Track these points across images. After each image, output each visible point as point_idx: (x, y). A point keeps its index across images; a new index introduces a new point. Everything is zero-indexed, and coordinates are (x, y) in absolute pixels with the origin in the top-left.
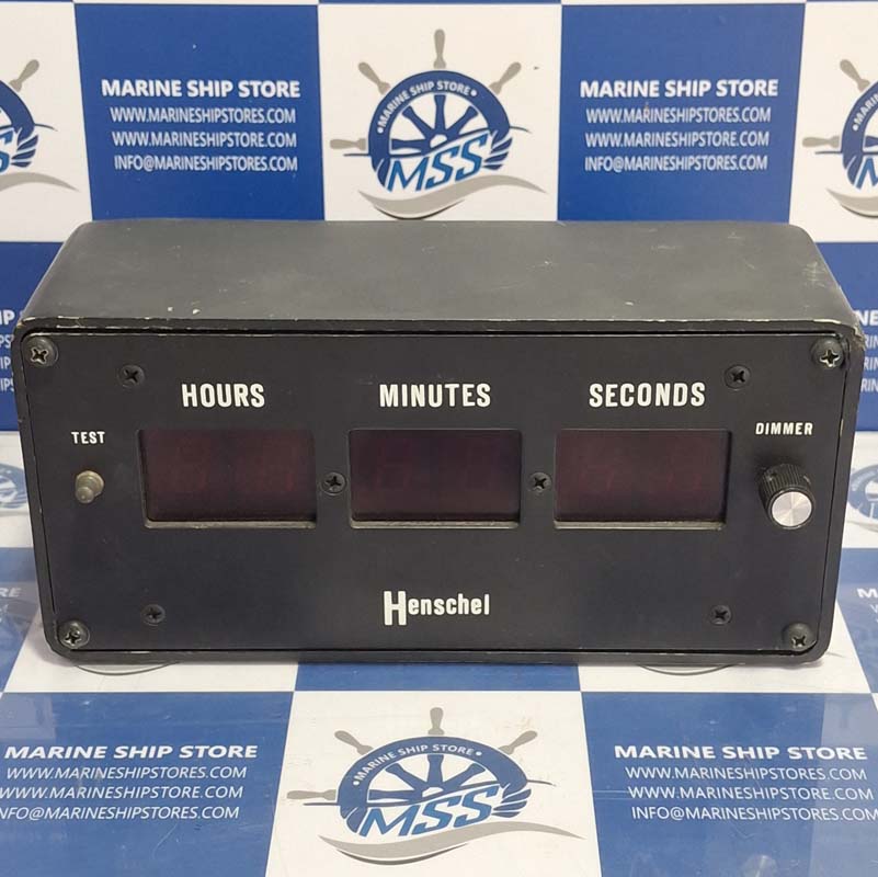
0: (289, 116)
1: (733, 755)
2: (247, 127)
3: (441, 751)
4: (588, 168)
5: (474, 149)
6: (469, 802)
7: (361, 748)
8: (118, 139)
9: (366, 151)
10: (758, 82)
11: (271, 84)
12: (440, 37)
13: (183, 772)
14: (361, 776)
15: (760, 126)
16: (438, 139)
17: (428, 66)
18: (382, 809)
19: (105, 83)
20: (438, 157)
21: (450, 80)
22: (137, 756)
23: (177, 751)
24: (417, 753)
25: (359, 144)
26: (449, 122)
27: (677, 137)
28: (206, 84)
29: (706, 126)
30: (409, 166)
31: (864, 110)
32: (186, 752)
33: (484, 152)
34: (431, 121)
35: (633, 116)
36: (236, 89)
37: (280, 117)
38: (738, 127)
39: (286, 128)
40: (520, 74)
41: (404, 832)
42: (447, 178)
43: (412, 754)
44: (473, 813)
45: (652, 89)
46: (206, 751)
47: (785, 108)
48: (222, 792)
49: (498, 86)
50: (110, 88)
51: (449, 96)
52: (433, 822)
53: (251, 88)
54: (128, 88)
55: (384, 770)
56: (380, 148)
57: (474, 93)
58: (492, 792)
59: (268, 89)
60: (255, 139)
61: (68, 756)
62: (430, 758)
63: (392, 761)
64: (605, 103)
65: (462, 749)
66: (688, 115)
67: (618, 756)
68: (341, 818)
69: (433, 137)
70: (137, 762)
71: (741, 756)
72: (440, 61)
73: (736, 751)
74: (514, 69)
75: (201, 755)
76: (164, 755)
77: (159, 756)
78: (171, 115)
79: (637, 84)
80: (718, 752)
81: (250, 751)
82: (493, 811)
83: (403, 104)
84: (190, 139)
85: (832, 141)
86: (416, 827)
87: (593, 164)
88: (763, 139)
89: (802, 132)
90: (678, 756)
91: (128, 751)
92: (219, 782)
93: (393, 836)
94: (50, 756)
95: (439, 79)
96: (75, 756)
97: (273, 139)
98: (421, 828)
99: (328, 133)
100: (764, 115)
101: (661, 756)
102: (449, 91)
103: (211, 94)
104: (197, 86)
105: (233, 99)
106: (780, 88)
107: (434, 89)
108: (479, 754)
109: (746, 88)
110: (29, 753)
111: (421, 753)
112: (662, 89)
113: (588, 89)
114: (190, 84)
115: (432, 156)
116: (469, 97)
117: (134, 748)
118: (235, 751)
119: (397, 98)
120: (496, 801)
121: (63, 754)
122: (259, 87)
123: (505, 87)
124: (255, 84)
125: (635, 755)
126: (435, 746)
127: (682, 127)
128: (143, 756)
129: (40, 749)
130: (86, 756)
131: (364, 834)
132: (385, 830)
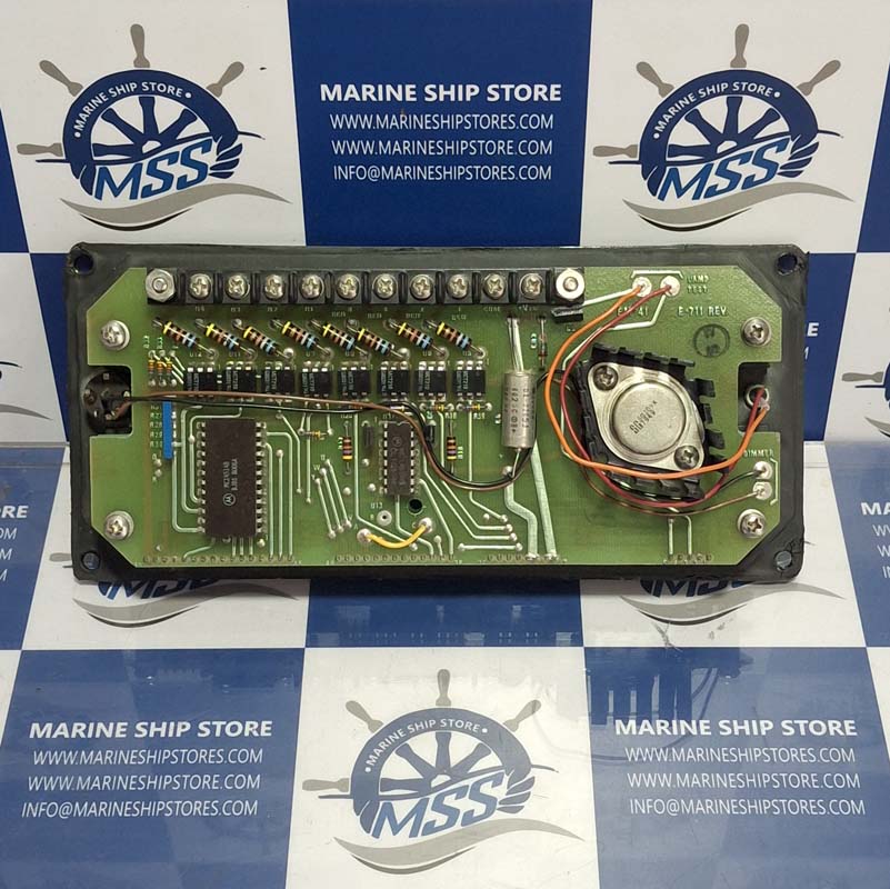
7: (372, 724)
13: (201, 755)
22: (157, 734)
41: (413, 834)
46: (223, 727)
55: (394, 754)
61: (90, 735)
68: (354, 814)
75: (218, 734)
76: (182, 733)
81: (266, 726)
82: (498, 806)
92: (236, 769)
94: (74, 735)
98: (430, 828)
111: (429, 730)
121: (86, 732)
128: (163, 735)
129: (63, 725)
130: (109, 734)
131: (376, 835)
132: (396, 829)
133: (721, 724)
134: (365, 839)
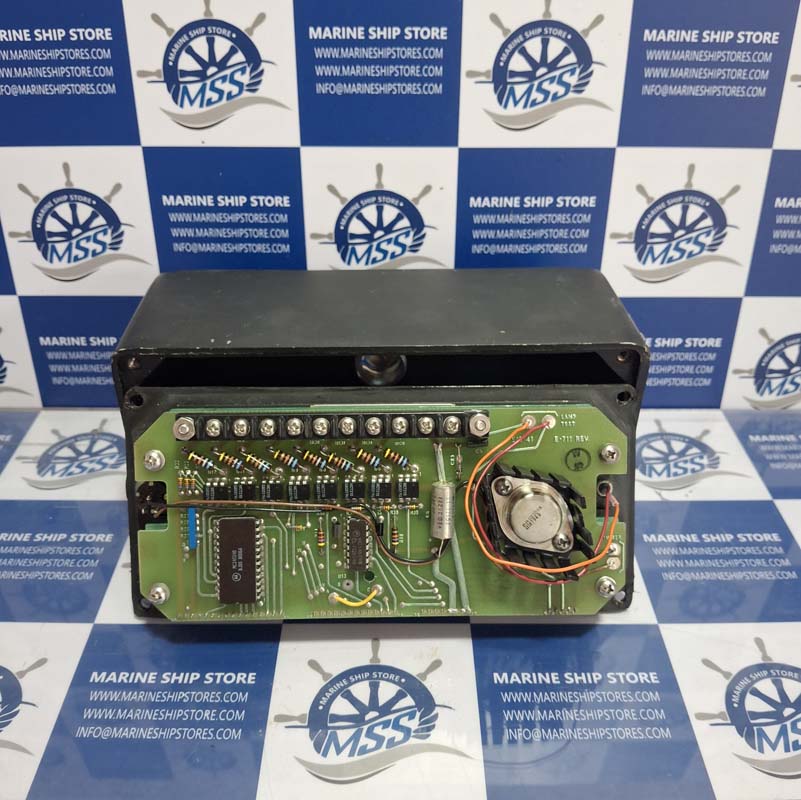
1: (572, 681)
3: (378, 678)
6: (397, 726)
7: (325, 675)
12: (379, 168)
13: (206, 696)
14: (324, 701)
16: (379, 234)
18: (338, 732)
21: (387, 197)
22: (176, 681)
23: (203, 678)
24: (362, 680)
32: (209, 678)
34: (374, 222)
41: (351, 754)
42: (384, 258)
43: (359, 681)
44: (399, 736)
46: (222, 677)
48: (231, 715)
52: (372, 743)
55: (339, 696)
58: (412, 716)
61: (131, 681)
62: (371, 685)
63: (345, 687)
65: (392, 676)
67: (496, 682)
68: (309, 739)
70: (175, 687)
71: (577, 682)
72: (379, 184)
73: (573, 677)
75: (218, 681)
76: (194, 681)
77: (191, 682)
80: (562, 678)
81: (252, 677)
82: (412, 734)
83: (357, 211)
86: (361, 748)
90: (535, 682)
91: (170, 677)
92: (228, 706)
93: (344, 757)
94: (120, 681)
95: (379, 196)
96: (136, 681)
98: (364, 750)
101: (524, 682)
108: (403, 680)
110: (107, 677)
111: (365, 679)
116: (398, 207)
117: (175, 674)
118: (241, 677)
120: (414, 724)
121: (128, 679)
125: (507, 681)
126: (374, 673)
128: (180, 682)
129: (114, 674)
130: (143, 681)
131: (325, 755)
132: (339, 751)
133: (566, 675)
134: (317, 758)
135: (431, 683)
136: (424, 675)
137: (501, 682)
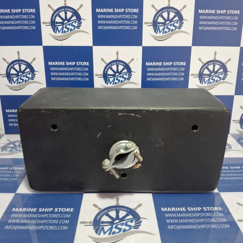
0: (87, 69)
1: (190, 210)
2: (78, 72)
3: (119, 210)
4: (147, 80)
5: (124, 76)
6: (126, 225)
8: (52, 74)
9: (103, 77)
10: (182, 63)
11: (83, 63)
12: (117, 53)
14: (99, 217)
15: (182, 72)
17: (115, 59)
18: (104, 227)
19: (49, 62)
20: (117, 78)
21: (120, 62)
23: (54, 210)
24: (113, 210)
25: (101, 75)
26: (119, 71)
27: (166, 74)
28: (70, 63)
29: (171, 71)
30: (111, 79)
31: (203, 68)
32: (56, 210)
33: (126, 77)
35: (156, 69)
36: (76, 64)
37: (85, 69)
38: (178, 72)
39: (86, 72)
40: (134, 60)
42: (119, 82)
43: (112, 210)
44: (127, 228)
45: (161, 64)
47: (187, 68)
48: (64, 221)
49: (129, 63)
50: (50, 63)
51: (119, 65)
52: (117, 231)
53: (79, 63)
54: (54, 63)
56: (105, 76)
57: (124, 65)
58: (132, 222)
59: (82, 64)
60: (80, 74)
62: (116, 212)
63: (107, 212)
64: (151, 67)
65: (124, 209)
66: (168, 69)
67: (162, 210)
69: (116, 74)
70: (44, 213)
71: (192, 210)
72: (117, 58)
73: (191, 209)
74: (133, 60)
77: (49, 211)
78: (63, 69)
79: (157, 63)
80: (186, 209)
83: (110, 67)
84: (67, 74)
85: (197, 75)
87: (148, 79)
88: (183, 74)
89: (191, 73)
90: (177, 210)
91: (42, 210)
93: (107, 235)
95: (117, 62)
96: (29, 211)
97: (83, 74)
99: (95, 73)
100: (183, 69)
101: (173, 210)
102: (119, 64)
103: (71, 65)
104: (68, 63)
105: (75, 66)
106: (186, 64)
107: (116, 64)
108: (128, 210)
109: (180, 64)
110: (18, 210)
112: (163, 64)
113: (147, 64)
114: (67, 63)
115: (116, 78)
116: (123, 65)
117: (43, 209)
118: (68, 210)
119: (109, 66)
120: (133, 224)
122: (81, 63)
123: (131, 63)
124: (80, 63)
125: (166, 210)
126: (117, 208)
127: (167, 72)
135: (138, 211)
136: (136, 209)
137: (164, 210)
